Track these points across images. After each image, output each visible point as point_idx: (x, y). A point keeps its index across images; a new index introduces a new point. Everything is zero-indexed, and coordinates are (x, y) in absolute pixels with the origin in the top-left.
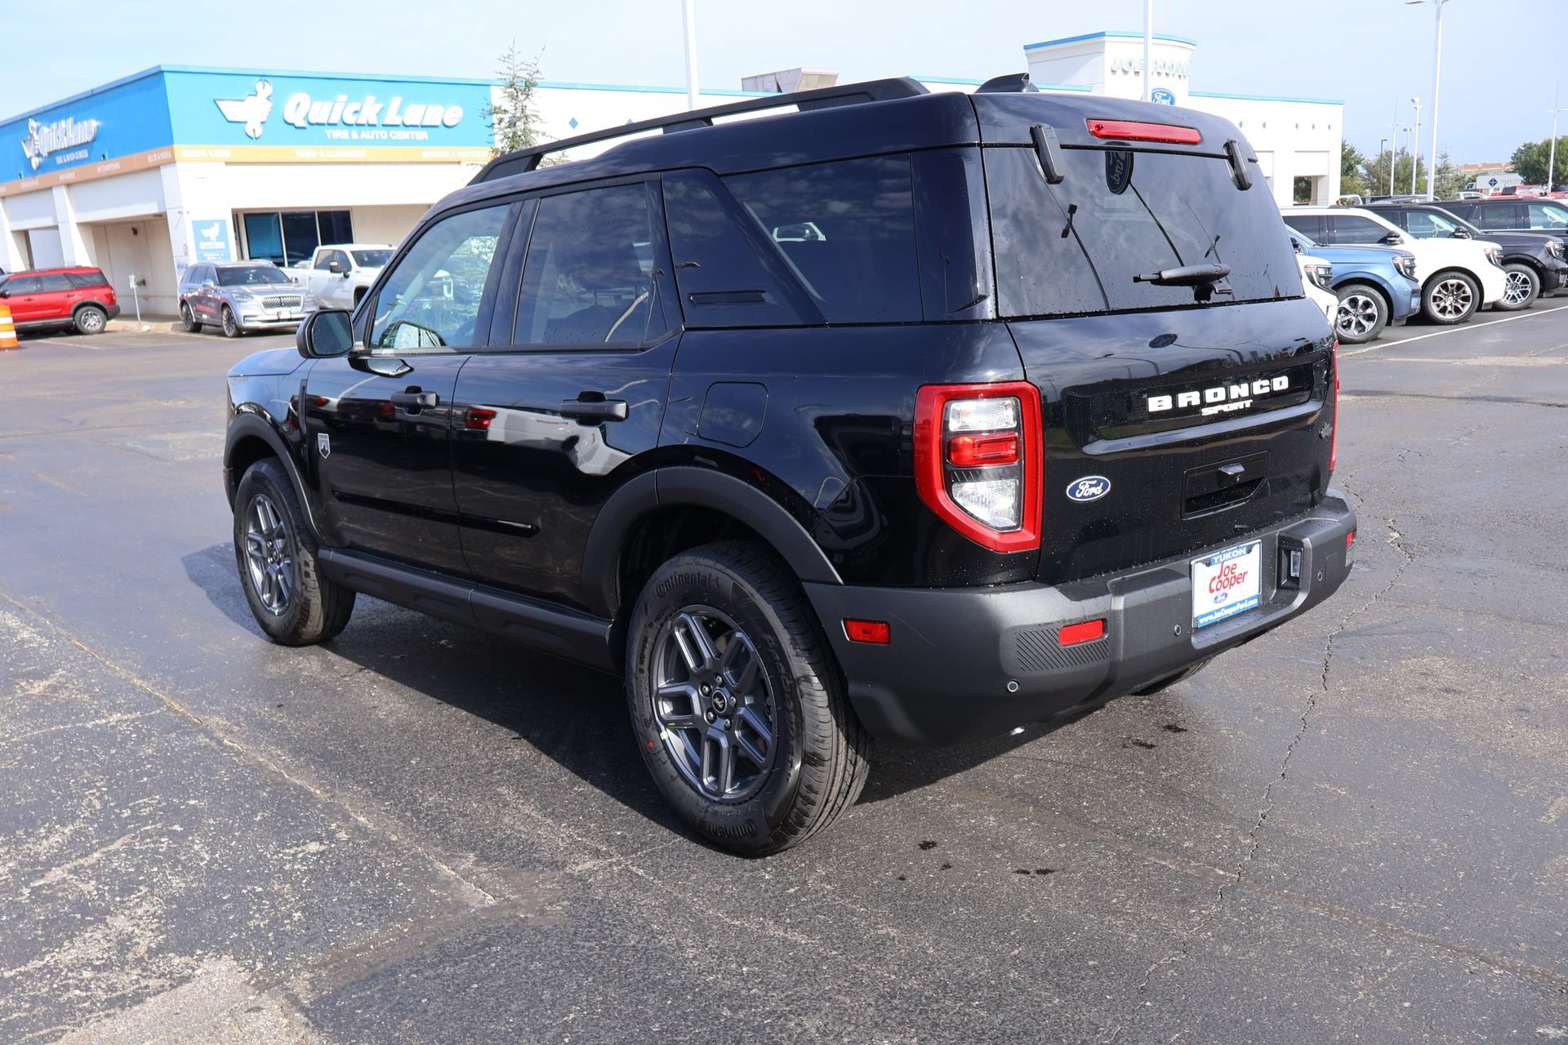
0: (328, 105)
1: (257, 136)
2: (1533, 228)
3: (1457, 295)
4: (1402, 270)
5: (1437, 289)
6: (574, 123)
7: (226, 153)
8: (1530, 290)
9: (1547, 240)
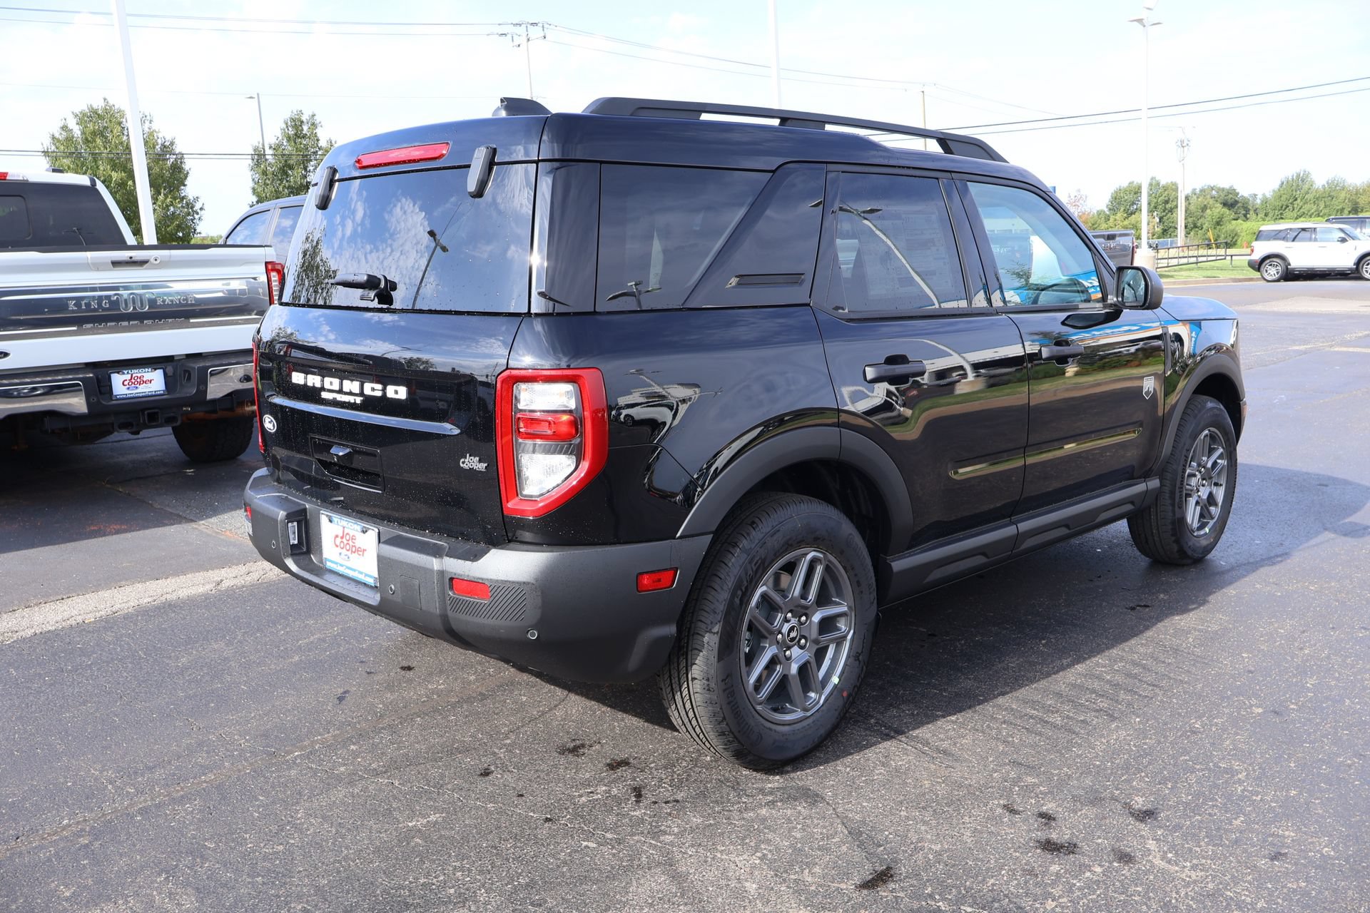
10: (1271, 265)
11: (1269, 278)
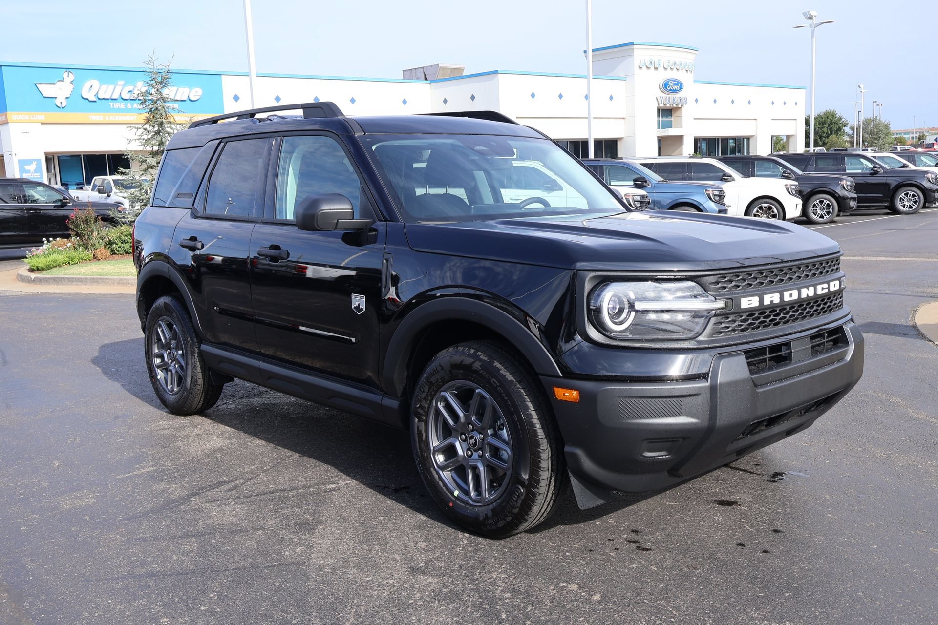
0: (111, 87)
1: (63, 106)
2: (847, 171)
3: (769, 214)
4: (712, 198)
5: (755, 210)
6: (278, 99)
7: (42, 117)
8: (831, 211)
9: (841, 179)
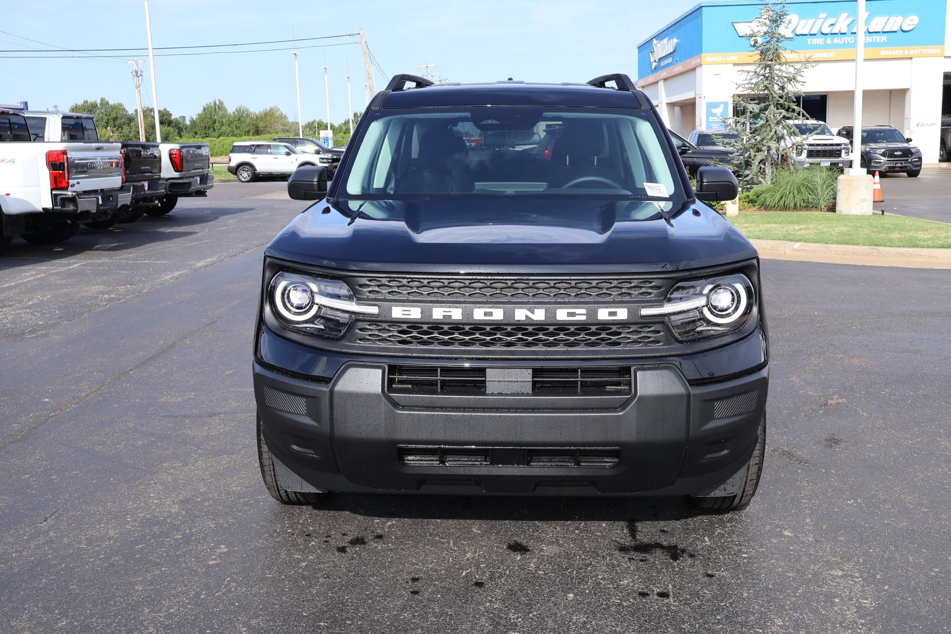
7: (735, 58)
10: (243, 170)
11: (244, 180)
